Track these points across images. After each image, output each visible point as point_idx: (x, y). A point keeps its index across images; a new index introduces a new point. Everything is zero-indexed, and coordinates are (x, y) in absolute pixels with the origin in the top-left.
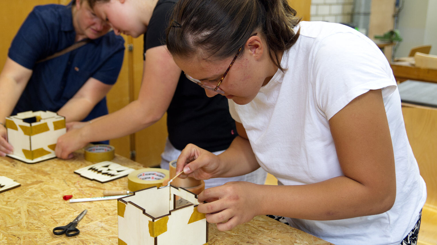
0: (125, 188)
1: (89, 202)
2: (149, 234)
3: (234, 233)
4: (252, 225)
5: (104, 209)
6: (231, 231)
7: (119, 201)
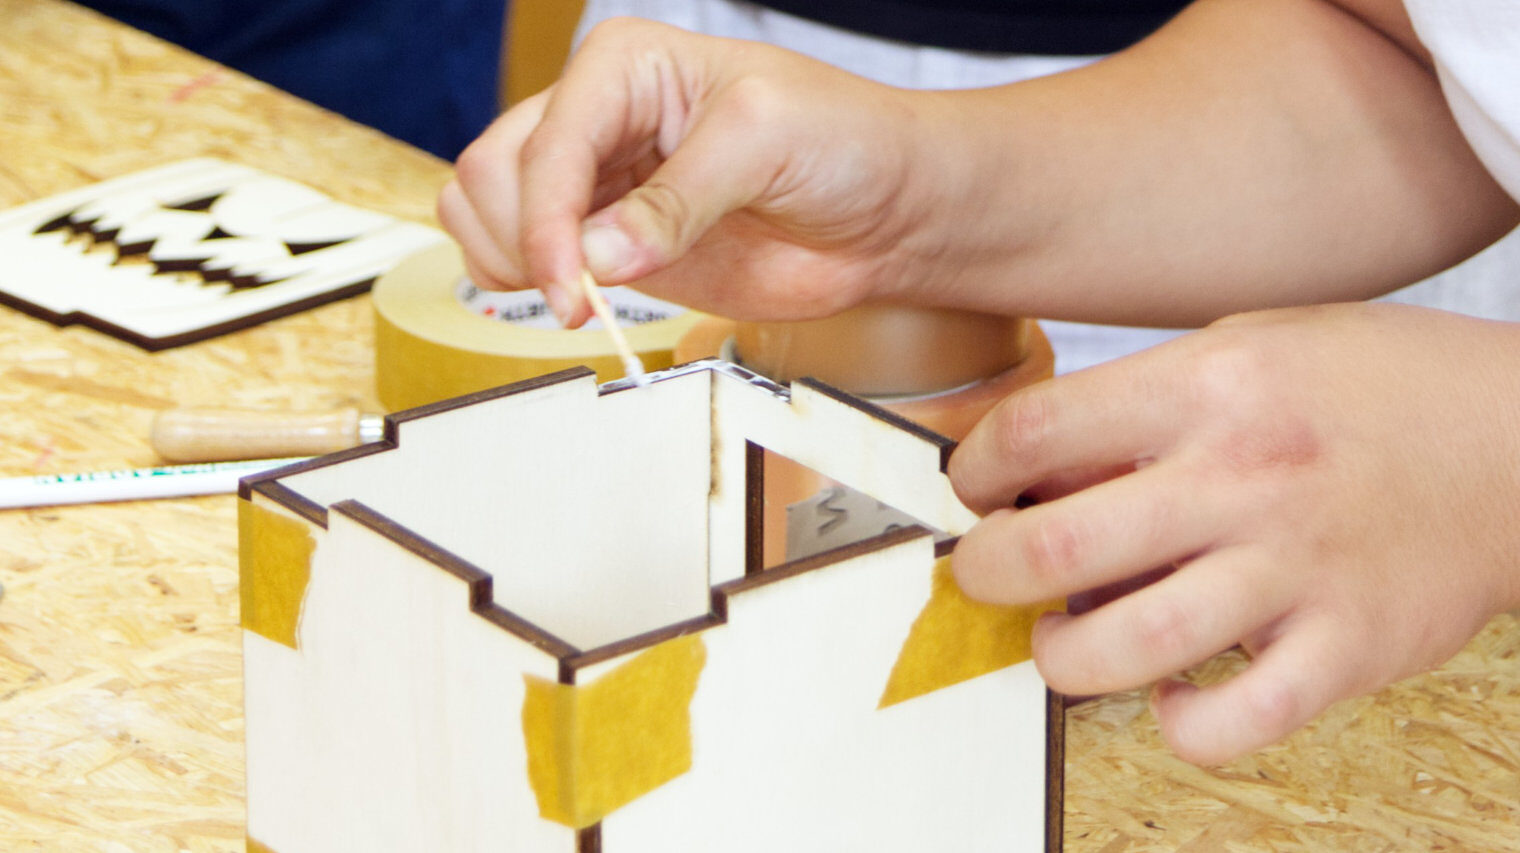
0: (356, 393)
1: (23, 516)
2: (528, 799)
3: (1303, 802)
4: (1476, 736)
5: (154, 581)
6: (1280, 785)
7: (257, 499)
